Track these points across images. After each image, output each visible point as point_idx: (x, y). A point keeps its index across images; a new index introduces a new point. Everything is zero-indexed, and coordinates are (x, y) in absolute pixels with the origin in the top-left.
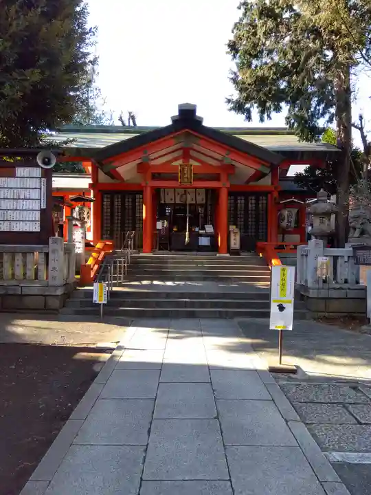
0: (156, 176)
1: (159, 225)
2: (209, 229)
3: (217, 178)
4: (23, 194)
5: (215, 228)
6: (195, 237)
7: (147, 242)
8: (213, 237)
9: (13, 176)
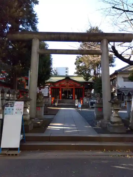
0: (62, 86)
1: (62, 95)
2: (72, 95)
3: (73, 86)
4: (45, 91)
5: (73, 95)
6: (69, 97)
7: (60, 97)
8: (72, 97)
9: (44, 88)
